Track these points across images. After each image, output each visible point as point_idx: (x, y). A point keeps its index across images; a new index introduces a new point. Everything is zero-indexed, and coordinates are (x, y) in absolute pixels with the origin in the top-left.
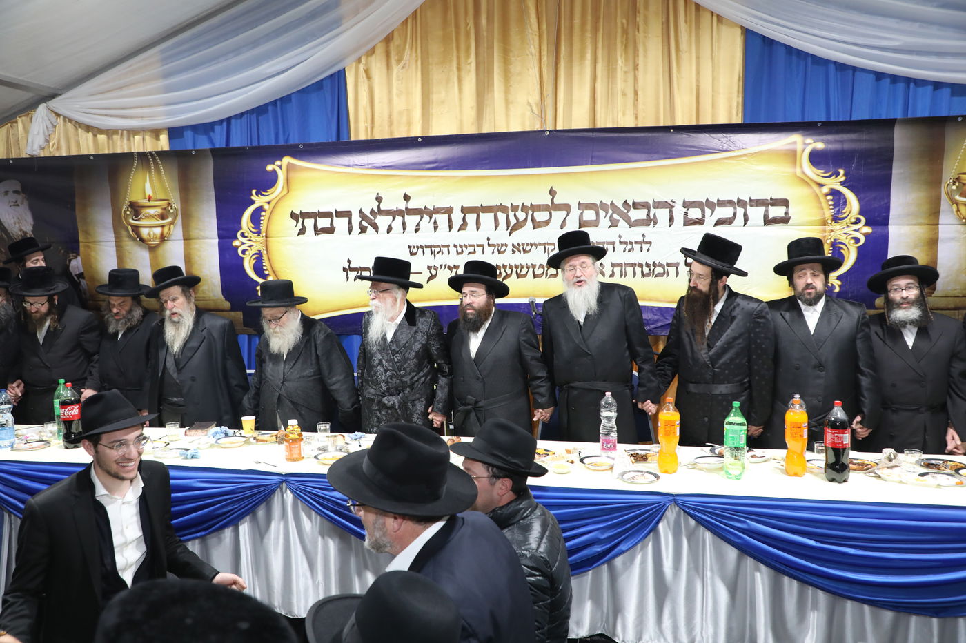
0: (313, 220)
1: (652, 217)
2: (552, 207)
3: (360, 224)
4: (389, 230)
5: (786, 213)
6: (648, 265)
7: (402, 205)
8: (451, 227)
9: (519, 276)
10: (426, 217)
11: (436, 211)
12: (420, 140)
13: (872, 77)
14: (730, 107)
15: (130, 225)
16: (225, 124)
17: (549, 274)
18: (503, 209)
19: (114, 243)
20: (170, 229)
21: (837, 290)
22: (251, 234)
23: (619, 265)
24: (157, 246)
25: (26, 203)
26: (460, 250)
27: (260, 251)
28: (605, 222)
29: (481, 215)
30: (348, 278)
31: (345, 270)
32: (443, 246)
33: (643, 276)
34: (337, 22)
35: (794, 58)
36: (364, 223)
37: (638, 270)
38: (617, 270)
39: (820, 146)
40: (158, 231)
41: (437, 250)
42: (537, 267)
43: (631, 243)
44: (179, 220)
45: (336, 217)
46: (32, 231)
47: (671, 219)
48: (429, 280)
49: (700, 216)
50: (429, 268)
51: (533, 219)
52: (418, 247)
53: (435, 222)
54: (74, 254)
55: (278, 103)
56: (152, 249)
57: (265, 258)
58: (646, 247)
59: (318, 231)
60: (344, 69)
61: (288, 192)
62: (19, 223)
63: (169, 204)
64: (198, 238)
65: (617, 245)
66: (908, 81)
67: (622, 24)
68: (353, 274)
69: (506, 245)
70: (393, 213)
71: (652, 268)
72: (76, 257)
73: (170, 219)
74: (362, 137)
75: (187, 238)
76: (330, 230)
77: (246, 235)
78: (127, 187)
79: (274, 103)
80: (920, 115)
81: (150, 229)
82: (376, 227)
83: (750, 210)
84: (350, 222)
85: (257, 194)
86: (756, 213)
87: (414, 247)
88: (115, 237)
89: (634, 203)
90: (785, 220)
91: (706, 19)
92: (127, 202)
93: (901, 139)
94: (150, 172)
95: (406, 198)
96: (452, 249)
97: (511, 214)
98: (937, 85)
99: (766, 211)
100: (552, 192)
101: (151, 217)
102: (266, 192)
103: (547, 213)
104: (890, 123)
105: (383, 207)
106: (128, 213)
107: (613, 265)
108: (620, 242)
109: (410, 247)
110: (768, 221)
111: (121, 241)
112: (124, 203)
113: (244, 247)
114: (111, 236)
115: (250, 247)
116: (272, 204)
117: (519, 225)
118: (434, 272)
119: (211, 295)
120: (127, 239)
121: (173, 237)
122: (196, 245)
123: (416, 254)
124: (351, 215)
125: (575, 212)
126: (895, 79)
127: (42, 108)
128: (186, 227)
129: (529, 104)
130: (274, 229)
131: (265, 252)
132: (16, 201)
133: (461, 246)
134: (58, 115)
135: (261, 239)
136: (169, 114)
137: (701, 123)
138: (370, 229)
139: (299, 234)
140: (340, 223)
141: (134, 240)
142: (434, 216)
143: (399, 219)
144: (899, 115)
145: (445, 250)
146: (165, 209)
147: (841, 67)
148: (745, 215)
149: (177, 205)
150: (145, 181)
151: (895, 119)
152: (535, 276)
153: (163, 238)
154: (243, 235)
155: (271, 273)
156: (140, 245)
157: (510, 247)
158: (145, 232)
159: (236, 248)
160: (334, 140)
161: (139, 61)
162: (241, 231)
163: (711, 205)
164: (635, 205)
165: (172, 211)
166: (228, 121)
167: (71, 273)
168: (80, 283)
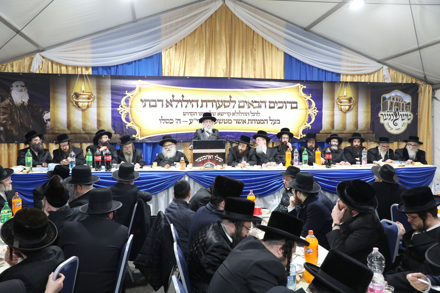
0: (149, 102)
1: (260, 106)
2: (230, 101)
3: (166, 104)
4: (177, 107)
5: (297, 106)
6: (259, 120)
7: (181, 99)
8: (198, 107)
9: (220, 123)
10: (189, 103)
11: (193, 101)
12: (188, 77)
13: (317, 69)
14: (281, 74)
15: (74, 101)
16: (116, 67)
17: (229, 122)
18: (214, 101)
19: (66, 108)
20: (91, 103)
21: (310, 128)
22: (125, 106)
23: (250, 120)
24: (85, 109)
25: (26, 91)
26: (200, 114)
27: (128, 112)
28: (246, 106)
29: (208, 102)
30: (161, 123)
31: (160, 120)
32: (195, 113)
33: (257, 123)
34: (159, 37)
35: (297, 62)
36: (168, 104)
37: (256, 121)
38: (250, 122)
39: (305, 87)
40: (86, 104)
41: (193, 114)
42: (226, 120)
43: (254, 113)
44: (96, 100)
45: (158, 101)
46: (28, 102)
47: (266, 106)
48: (190, 124)
49: (273, 106)
50: (190, 120)
51: (224, 105)
52: (186, 113)
53: (192, 105)
54: (47, 111)
55: (137, 61)
56: (83, 110)
57: (130, 115)
58: (258, 114)
59: (150, 106)
60: (161, 52)
61: (140, 92)
62: (21, 98)
63: (92, 94)
64: (103, 107)
65: (250, 114)
66: (326, 71)
67: (251, 47)
68: (163, 121)
69: (216, 113)
70: (178, 101)
71: (260, 121)
72: (48, 113)
73: (92, 100)
74: (166, 75)
75: (98, 107)
76: (155, 106)
77: (123, 106)
78: (74, 87)
79: (135, 61)
80: (328, 81)
81: (83, 103)
82: (172, 106)
83: (287, 104)
84: (162, 104)
85: (128, 92)
86: (289, 105)
87: (185, 113)
88: (67, 106)
89: (255, 101)
90: (296, 108)
91: (274, 49)
92: (73, 93)
93: (325, 86)
94: (84, 82)
95: (183, 96)
96: (198, 114)
97: (217, 103)
98: (332, 73)
99: (291, 105)
100: (230, 97)
101: (84, 98)
102: (131, 92)
103: (229, 103)
105: (174, 99)
106: (74, 96)
107: (249, 120)
108: (251, 113)
109: (183, 113)
110: (292, 108)
111: (69, 107)
112: (72, 93)
113: (121, 111)
114: (65, 105)
115: (124, 111)
116: (134, 96)
117: (220, 107)
118: (191, 121)
119: (107, 128)
120: (72, 106)
121: (92, 106)
122: (102, 110)
123: (185, 115)
124: (163, 101)
125: (237, 103)
126: (322, 70)
127: (38, 55)
128: (98, 103)
129: (222, 69)
130: (134, 105)
131: (130, 113)
132: (21, 90)
133: (201, 113)
134: (43, 57)
135: (129, 108)
136: (93, 62)
137: (273, 78)
138: (170, 106)
139: (143, 107)
140: (159, 104)
141: (75, 106)
142: (192, 103)
143: (180, 103)
144: (324, 80)
145: (196, 114)
146: (90, 96)
147: (309, 66)
148: (286, 106)
149: (95, 94)
150: (82, 85)
151: (323, 81)
152: (225, 123)
153: (88, 107)
154: (121, 107)
155: (132, 120)
156: (78, 109)
157: (217, 114)
158: (80, 104)
159: (119, 111)
160: (157, 75)
161: (83, 42)
162: (121, 105)
163: (276, 102)
164: (256, 102)
165: (93, 97)
166: (117, 66)
167: (43, 119)
168: (47, 123)
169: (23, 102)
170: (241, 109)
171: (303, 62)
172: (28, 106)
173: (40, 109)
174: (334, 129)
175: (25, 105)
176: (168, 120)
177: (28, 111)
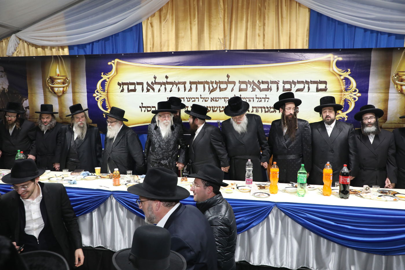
0: (127, 86)
1: (269, 88)
2: (228, 83)
3: (147, 88)
4: (159, 91)
5: (326, 87)
6: (267, 108)
7: (165, 80)
8: (185, 90)
9: (213, 111)
10: (175, 86)
11: (179, 83)
12: (173, 53)
13: (363, 30)
14: (303, 42)
15: (50, 87)
16: (91, 44)
18: (207, 83)
19: (43, 94)
20: (66, 88)
21: (346, 119)
22: (101, 91)
23: (255, 107)
24: (61, 96)
25: (6, 76)
26: (189, 100)
27: (104, 98)
28: (250, 89)
29: (198, 85)
30: (142, 111)
31: (140, 107)
33: (265, 112)
34: (139, 3)
35: (331, 22)
36: (149, 88)
37: (263, 110)
38: (255, 109)
39: (340, 59)
40: (61, 89)
42: (221, 107)
43: (261, 98)
44: (71, 85)
45: (137, 85)
46: (8, 88)
47: (278, 89)
49: (289, 87)
51: (220, 87)
53: (179, 88)
54: (26, 98)
55: (114, 36)
56: (59, 97)
57: (107, 102)
58: (267, 100)
59: (129, 91)
60: (142, 22)
62: (2, 85)
63: (66, 78)
64: (78, 93)
66: (378, 32)
68: (143, 109)
69: (208, 98)
70: (161, 84)
71: (269, 109)
72: (26, 100)
73: (67, 84)
74: (149, 51)
75: (74, 92)
76: (134, 90)
77: (99, 91)
78: (49, 70)
79: (112, 36)
80: (382, 47)
81: (58, 88)
82: (153, 89)
83: (311, 85)
84: (143, 87)
85: (104, 74)
86: (313, 87)
88: (43, 91)
90: (325, 90)
91: (294, 5)
92: (49, 77)
93: (374, 57)
94: (59, 64)
95: (167, 77)
96: (185, 99)
97: (211, 85)
98: (390, 34)
99: (317, 86)
100: (228, 76)
101: (59, 83)
102: (108, 74)
103: (226, 85)
104: (370, 50)
105: (156, 81)
106: (49, 81)
108: (256, 98)
110: (318, 90)
111: (46, 93)
112: (47, 77)
113: (98, 97)
115: (100, 97)
116: (110, 79)
117: (214, 90)
120: (48, 92)
121: (68, 92)
122: (77, 95)
124: (143, 84)
125: (238, 85)
126: (372, 31)
127: (13, 37)
128: (73, 88)
129: (219, 39)
130: (111, 89)
131: (107, 99)
132: (2, 75)
133: (189, 98)
134: (20, 39)
135: (105, 93)
136: (68, 40)
137: (291, 48)
138: (151, 90)
139: (121, 92)
140: (138, 88)
141: (51, 93)
142: (178, 85)
143: (163, 86)
144: (374, 47)
146: (64, 80)
147: (350, 26)
148: (309, 87)
149: (70, 78)
150: (57, 68)
151: (372, 48)
152: (220, 111)
153: (64, 92)
154: (97, 92)
156: (54, 95)
157: (210, 99)
158: (56, 90)
159: (95, 97)
160: (137, 52)
161: (55, 17)
162: (97, 90)
163: (294, 83)
164: (263, 82)
165: (67, 81)
166: (93, 43)
167: (23, 106)
168: (26, 111)
169: (4, 88)
170: (241, 93)
171: (338, 21)
172: (8, 92)
173: (19, 96)
174: (387, 122)
175: (6, 92)
176: (150, 107)
177: (9, 98)
